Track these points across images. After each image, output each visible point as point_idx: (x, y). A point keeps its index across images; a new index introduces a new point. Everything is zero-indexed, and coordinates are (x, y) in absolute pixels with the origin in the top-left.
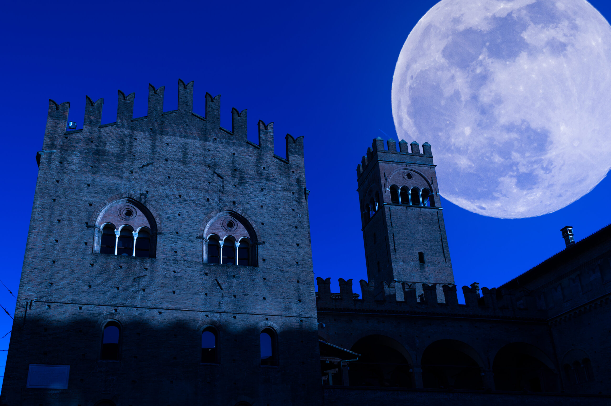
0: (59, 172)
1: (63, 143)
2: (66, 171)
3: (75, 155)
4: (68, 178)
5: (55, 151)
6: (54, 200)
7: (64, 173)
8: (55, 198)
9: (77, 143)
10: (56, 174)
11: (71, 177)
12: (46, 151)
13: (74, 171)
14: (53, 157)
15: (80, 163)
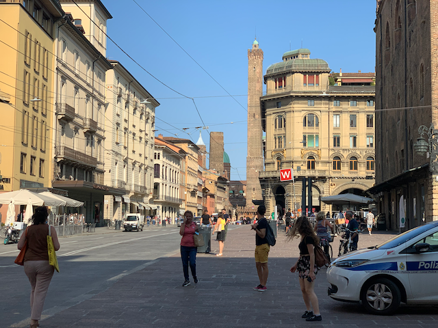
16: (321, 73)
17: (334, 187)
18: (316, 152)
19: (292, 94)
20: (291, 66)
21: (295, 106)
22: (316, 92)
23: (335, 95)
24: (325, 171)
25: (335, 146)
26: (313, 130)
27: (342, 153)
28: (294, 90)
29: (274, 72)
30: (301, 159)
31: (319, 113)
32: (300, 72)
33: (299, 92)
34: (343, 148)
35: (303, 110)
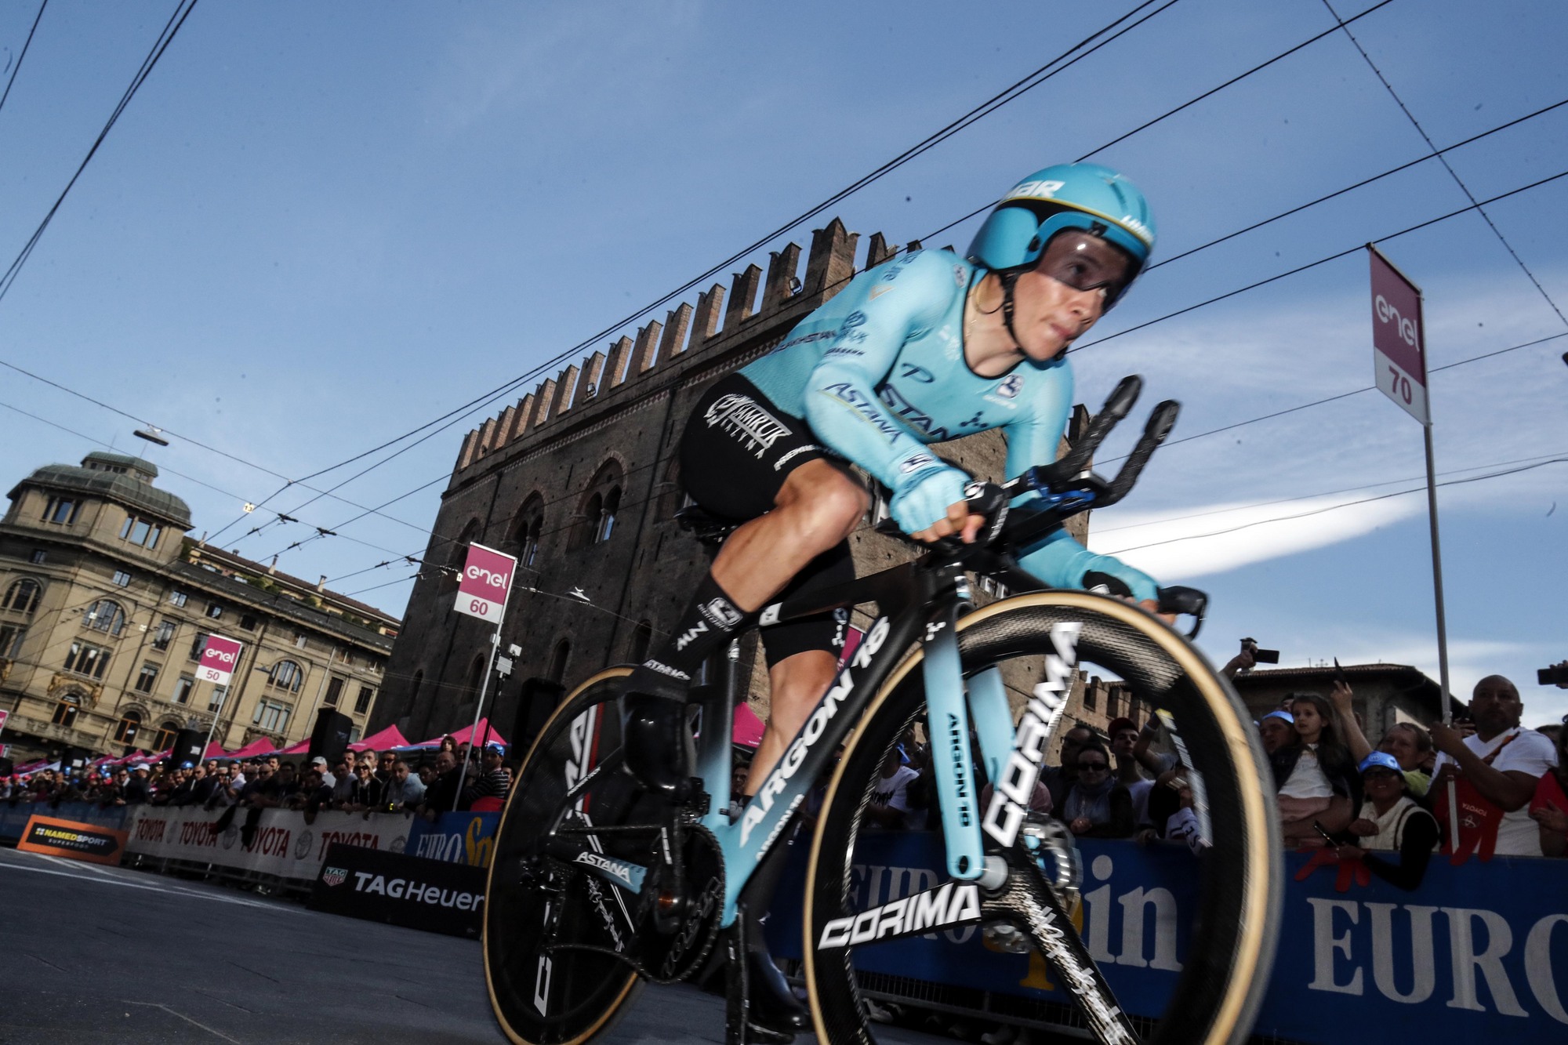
16: (171, 525)
18: (89, 689)
19: (85, 545)
20: (108, 485)
21: (82, 572)
22: (143, 560)
23: (184, 580)
24: (95, 737)
25: (138, 687)
26: (102, 638)
27: (149, 707)
28: (95, 537)
29: (54, 480)
30: (44, 695)
31: (130, 606)
32: (123, 505)
33: (104, 546)
34: (157, 698)
35: (96, 588)
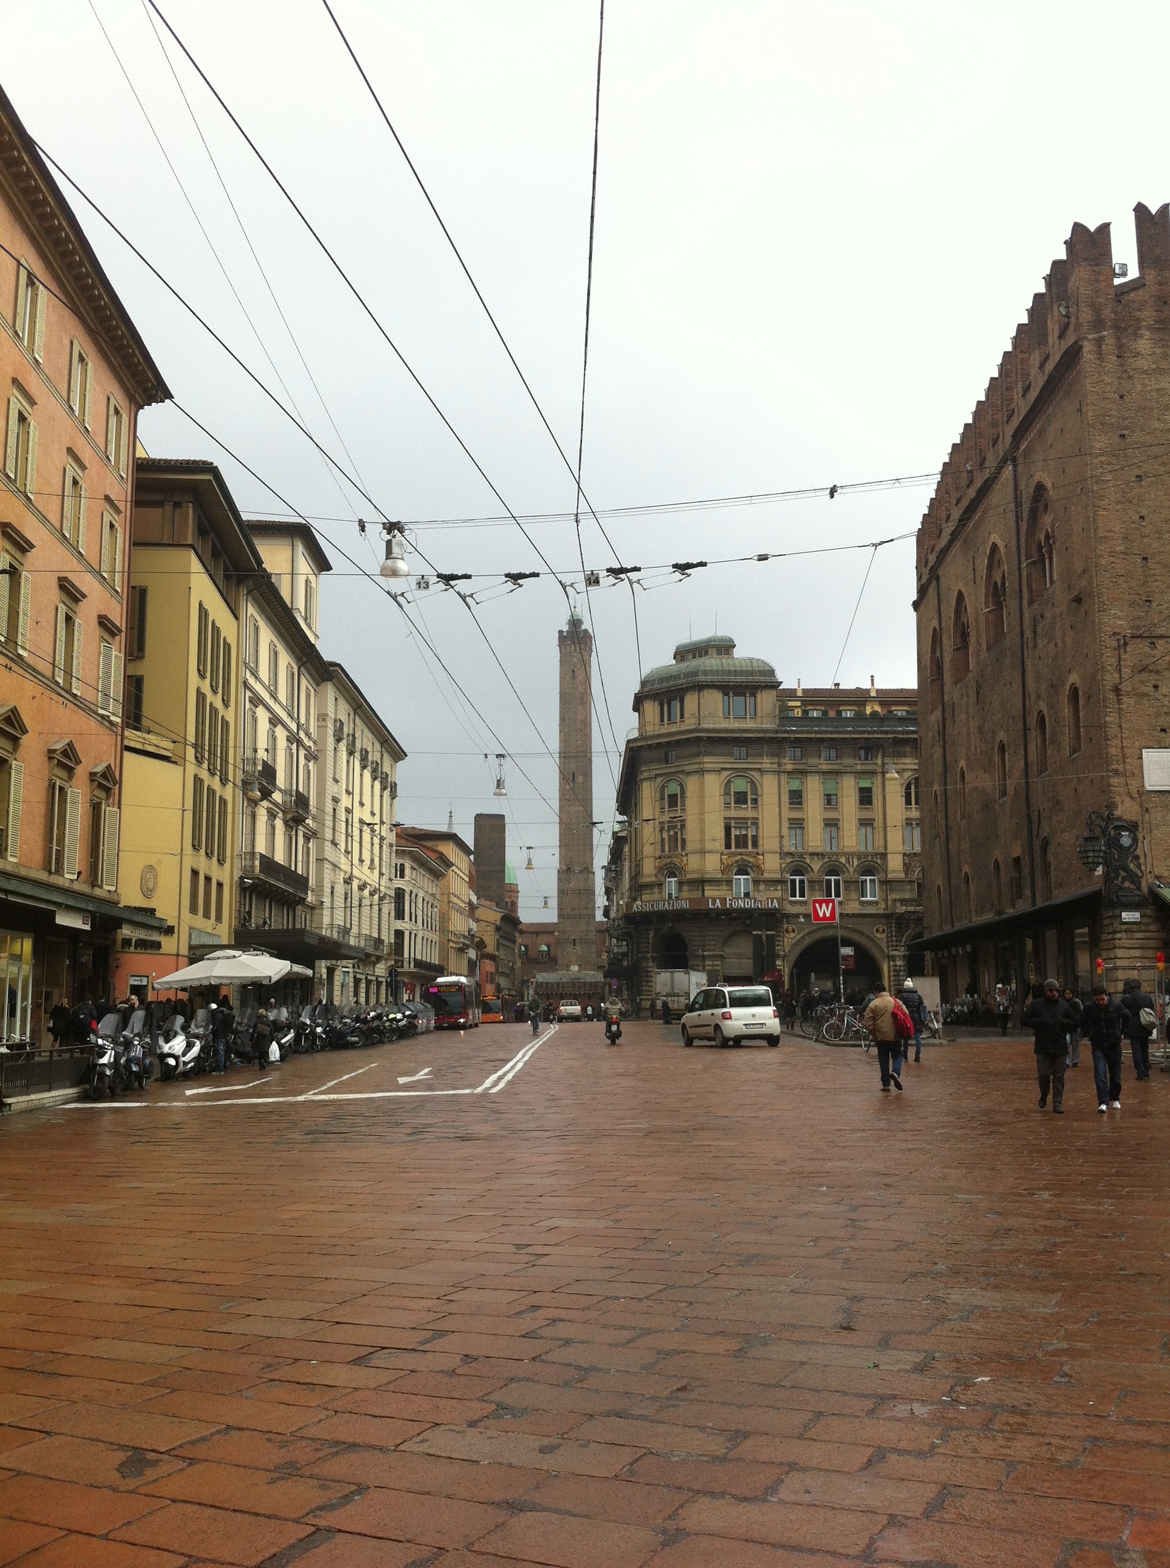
0: (1120, 378)
1: (1116, 313)
2: (1131, 373)
3: (1142, 337)
4: (1139, 387)
5: (1105, 333)
6: (1123, 436)
7: (1130, 377)
8: (1123, 432)
9: (1139, 310)
10: (1116, 382)
11: (1144, 385)
12: (1090, 337)
13: (1145, 372)
14: (1104, 347)
15: (1154, 353)
16: (761, 689)
17: (793, 935)
18: (751, 859)
19: (698, 734)
21: (705, 759)
22: (751, 731)
23: (792, 736)
26: (746, 811)
27: (808, 861)
28: (704, 725)
29: (657, 686)
30: (720, 876)
31: (757, 775)
32: (716, 688)
33: (713, 730)
34: (811, 850)
35: (723, 769)
